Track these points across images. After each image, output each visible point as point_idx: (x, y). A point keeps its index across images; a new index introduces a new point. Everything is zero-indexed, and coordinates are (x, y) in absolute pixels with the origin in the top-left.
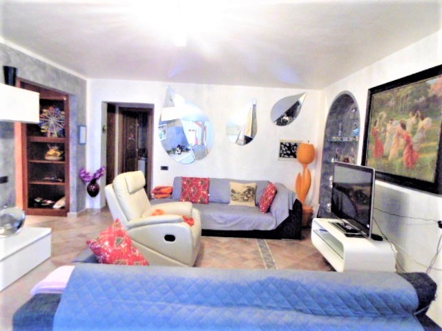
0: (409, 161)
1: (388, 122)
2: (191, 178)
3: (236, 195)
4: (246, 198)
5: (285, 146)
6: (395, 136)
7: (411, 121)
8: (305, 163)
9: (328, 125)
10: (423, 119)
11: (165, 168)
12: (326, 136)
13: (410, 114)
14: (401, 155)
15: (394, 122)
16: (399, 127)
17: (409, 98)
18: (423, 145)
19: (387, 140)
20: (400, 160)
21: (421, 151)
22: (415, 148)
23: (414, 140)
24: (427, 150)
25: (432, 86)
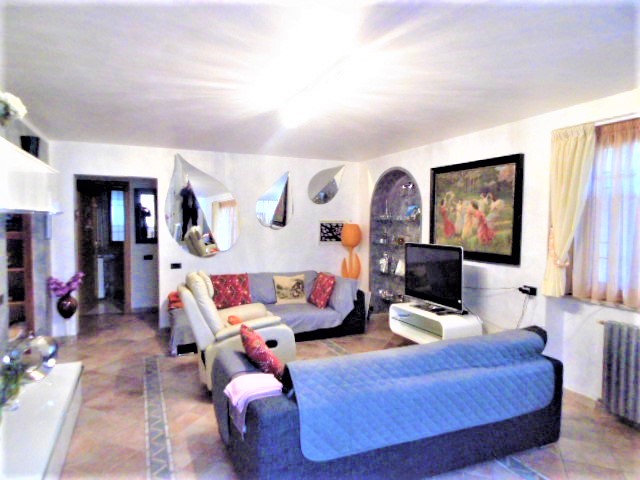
0: (485, 237)
1: (457, 202)
2: (224, 276)
3: (283, 291)
4: (296, 294)
5: (326, 227)
6: (466, 216)
7: (482, 202)
8: (351, 247)
9: (374, 203)
10: (495, 200)
11: (176, 266)
12: (372, 216)
13: (482, 196)
14: (475, 232)
15: (465, 202)
16: (470, 207)
17: (479, 181)
18: (497, 223)
19: (458, 219)
20: (474, 238)
21: (496, 229)
22: (490, 226)
23: (488, 219)
24: (501, 228)
25: (501, 173)
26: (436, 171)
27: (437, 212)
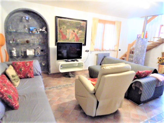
0: (77, 40)
1: (67, 29)
6: (71, 34)
7: (76, 30)
10: (80, 30)
13: (76, 29)
14: (74, 38)
15: (70, 30)
17: (75, 24)
18: (80, 36)
19: (68, 34)
20: (74, 40)
21: (80, 38)
22: (78, 37)
23: (78, 35)
24: (82, 37)
25: (82, 24)
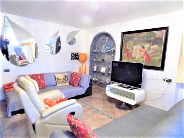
1: (134, 46)
4: (65, 81)
5: (73, 54)
6: (138, 51)
7: (147, 46)
8: (83, 62)
9: (92, 45)
10: (153, 45)
11: (7, 71)
12: (91, 50)
13: (147, 43)
14: (142, 57)
15: (138, 46)
16: (141, 48)
17: (145, 37)
18: (154, 54)
19: (134, 52)
20: (142, 60)
21: (153, 56)
22: (150, 55)
23: (149, 52)
24: (156, 56)
25: (157, 34)
26: (124, 33)
27: (123, 49)
